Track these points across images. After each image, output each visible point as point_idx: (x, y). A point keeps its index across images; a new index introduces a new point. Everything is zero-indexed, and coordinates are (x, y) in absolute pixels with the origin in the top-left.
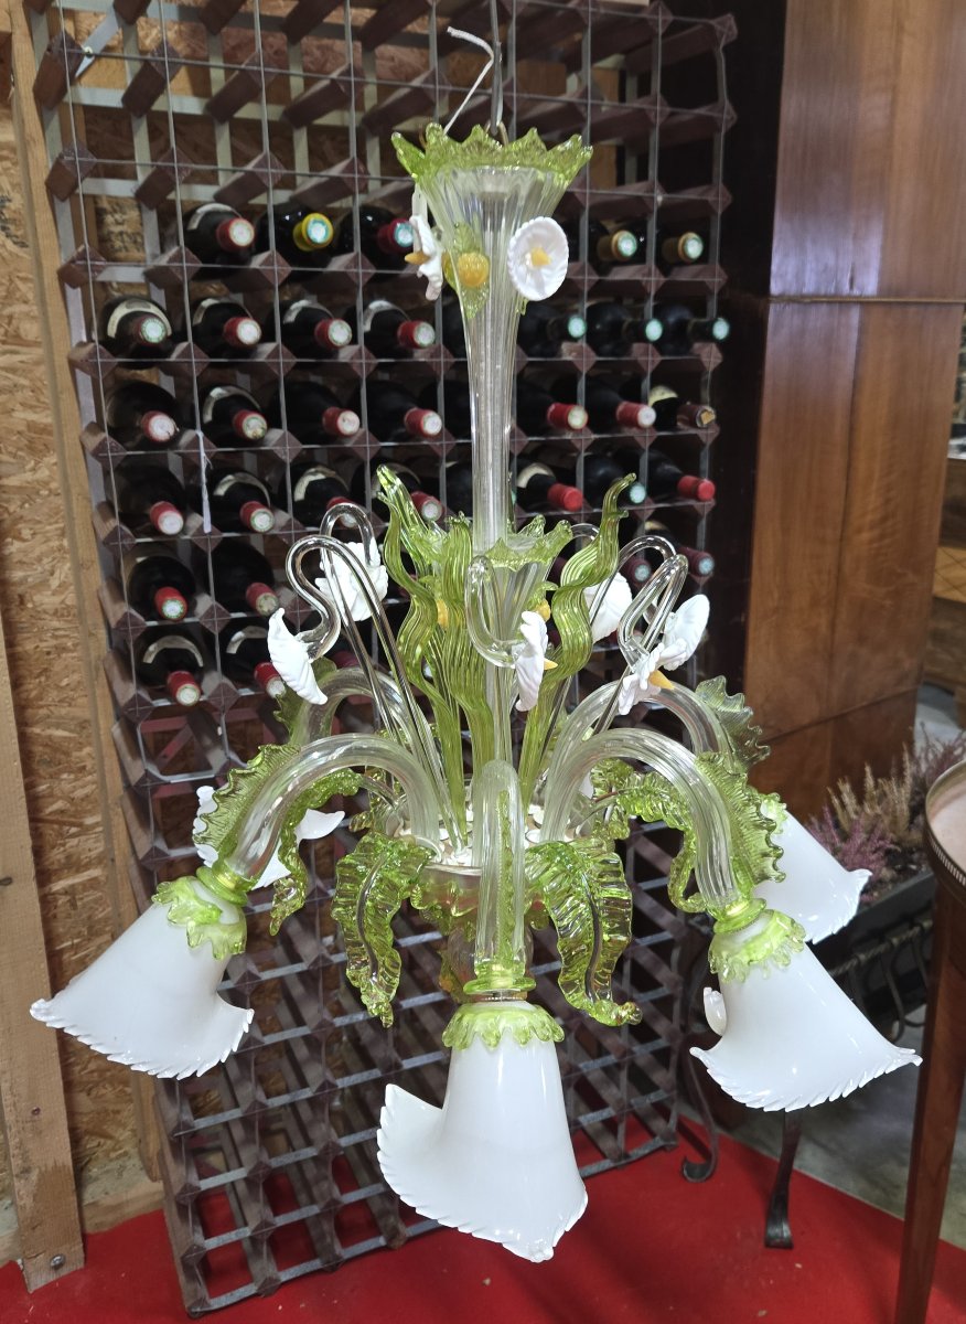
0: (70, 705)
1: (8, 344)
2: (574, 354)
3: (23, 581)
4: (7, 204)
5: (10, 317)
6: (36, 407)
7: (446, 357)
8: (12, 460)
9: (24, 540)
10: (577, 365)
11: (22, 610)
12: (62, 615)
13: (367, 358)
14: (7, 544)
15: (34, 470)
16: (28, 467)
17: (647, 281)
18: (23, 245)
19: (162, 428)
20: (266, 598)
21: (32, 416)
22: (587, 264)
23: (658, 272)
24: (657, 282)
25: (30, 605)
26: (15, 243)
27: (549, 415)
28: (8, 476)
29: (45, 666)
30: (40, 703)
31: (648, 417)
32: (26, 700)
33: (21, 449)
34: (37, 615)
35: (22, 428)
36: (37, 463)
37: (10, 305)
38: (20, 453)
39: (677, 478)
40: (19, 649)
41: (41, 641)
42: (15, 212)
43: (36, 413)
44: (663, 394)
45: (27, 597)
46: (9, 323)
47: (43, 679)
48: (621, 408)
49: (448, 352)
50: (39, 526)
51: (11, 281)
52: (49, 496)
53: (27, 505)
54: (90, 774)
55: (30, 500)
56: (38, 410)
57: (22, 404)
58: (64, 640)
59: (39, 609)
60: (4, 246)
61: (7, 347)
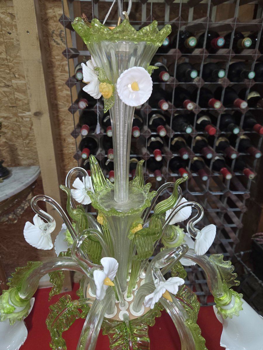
1: (63, 72)
2: (222, 81)
3: (65, 135)
4: (63, 32)
5: (63, 65)
7: (176, 82)
8: (63, 104)
9: (65, 125)
10: (223, 85)
11: (65, 142)
12: (74, 145)
14: (61, 126)
16: (67, 106)
17: (254, 56)
19: (82, 105)
20: (111, 155)
22: (231, 50)
23: (259, 52)
24: (258, 56)
25: (66, 141)
27: (209, 102)
28: (62, 108)
29: (70, 157)
30: (69, 165)
31: (244, 105)
33: (65, 101)
34: (69, 144)
35: (65, 95)
38: (65, 102)
39: (255, 124)
40: (64, 152)
41: (69, 150)
44: (254, 95)
45: (66, 139)
46: (63, 67)
47: (69, 160)
48: (236, 101)
49: (177, 81)
50: (69, 122)
53: (66, 116)
58: (75, 151)
59: (69, 142)
60: (61, 45)
61: (62, 73)
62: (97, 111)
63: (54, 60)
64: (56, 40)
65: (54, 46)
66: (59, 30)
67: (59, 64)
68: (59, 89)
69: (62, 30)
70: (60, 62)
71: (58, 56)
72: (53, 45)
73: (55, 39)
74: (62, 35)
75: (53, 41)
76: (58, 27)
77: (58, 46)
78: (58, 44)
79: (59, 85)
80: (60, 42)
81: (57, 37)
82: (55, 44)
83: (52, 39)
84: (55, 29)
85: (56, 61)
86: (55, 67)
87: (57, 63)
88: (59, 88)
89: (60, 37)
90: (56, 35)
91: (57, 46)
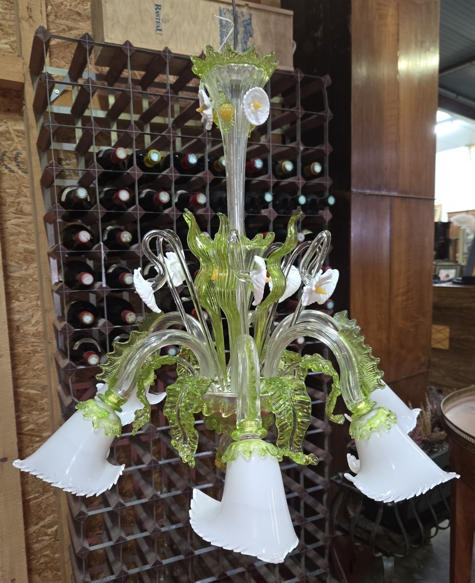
0: (38, 379)
1: (18, 214)
2: (267, 213)
3: (19, 320)
4: (20, 155)
5: (19, 203)
6: (28, 242)
7: (211, 212)
8: (17, 265)
9: (20, 301)
10: (268, 217)
11: (18, 333)
12: (36, 336)
13: (176, 212)
14: (13, 303)
15: (26, 270)
16: (24, 268)
17: (298, 183)
18: (26, 173)
19: (84, 236)
20: (130, 315)
21: (26, 246)
22: (272, 175)
23: (302, 179)
24: (302, 183)
25: (22, 331)
26: (23, 172)
28: (14, 272)
29: (27, 360)
30: (25, 377)
31: (301, 237)
32: (18, 375)
33: (21, 260)
34: (25, 336)
35: (22, 251)
36: (28, 267)
37: (19, 198)
38: (20, 262)
40: (16, 351)
41: (26, 348)
42: (23, 159)
43: (28, 244)
44: (307, 232)
45: (21, 327)
47: (26, 366)
49: (212, 210)
50: (27, 295)
51: (20, 187)
52: (33, 281)
53: (22, 285)
54: (47, 411)
55: (23, 283)
56: (29, 243)
57: (22, 241)
58: (37, 347)
59: (26, 333)
60: (17, 173)
61: (17, 216)
62: (101, 252)
63: (3, 194)
64: (9, 166)
65: (5, 174)
66: (14, 153)
67: (13, 201)
68: (11, 240)
69: (19, 151)
70: (14, 198)
71: (10, 189)
72: (4, 172)
73: (6, 164)
74: (18, 158)
75: (4, 166)
76: (12, 148)
77: (12, 174)
78: (11, 171)
79: (12, 235)
80: (15, 168)
81: (10, 162)
82: (6, 171)
83: (2, 164)
84: (7, 150)
85: (8, 197)
86: (5, 205)
87: (9, 200)
88: (11, 238)
89: (16, 161)
90: (9, 158)
91: (10, 175)
